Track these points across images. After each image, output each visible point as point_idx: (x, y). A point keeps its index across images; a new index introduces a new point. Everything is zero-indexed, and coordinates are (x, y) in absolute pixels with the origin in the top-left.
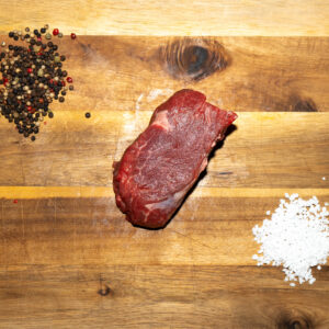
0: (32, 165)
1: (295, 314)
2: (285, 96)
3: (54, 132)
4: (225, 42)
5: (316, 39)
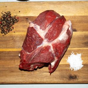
0: (16, 44)
1: (73, 75)
3: (20, 37)
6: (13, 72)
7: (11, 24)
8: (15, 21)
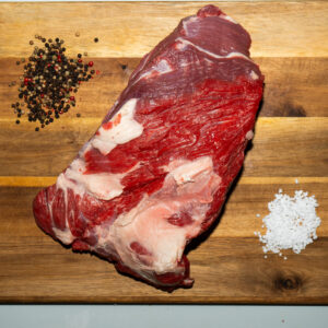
2: (281, 104)
5: (306, 59)
7: (65, 86)
8: (80, 76)
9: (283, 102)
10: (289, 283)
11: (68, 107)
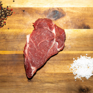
2: (81, 24)
3: (15, 35)
4: (64, 9)
5: (90, 8)
6: (4, 82)
7: (2, 18)
8: (8, 14)
9: (81, 23)
10: (84, 90)
11: (3, 25)
